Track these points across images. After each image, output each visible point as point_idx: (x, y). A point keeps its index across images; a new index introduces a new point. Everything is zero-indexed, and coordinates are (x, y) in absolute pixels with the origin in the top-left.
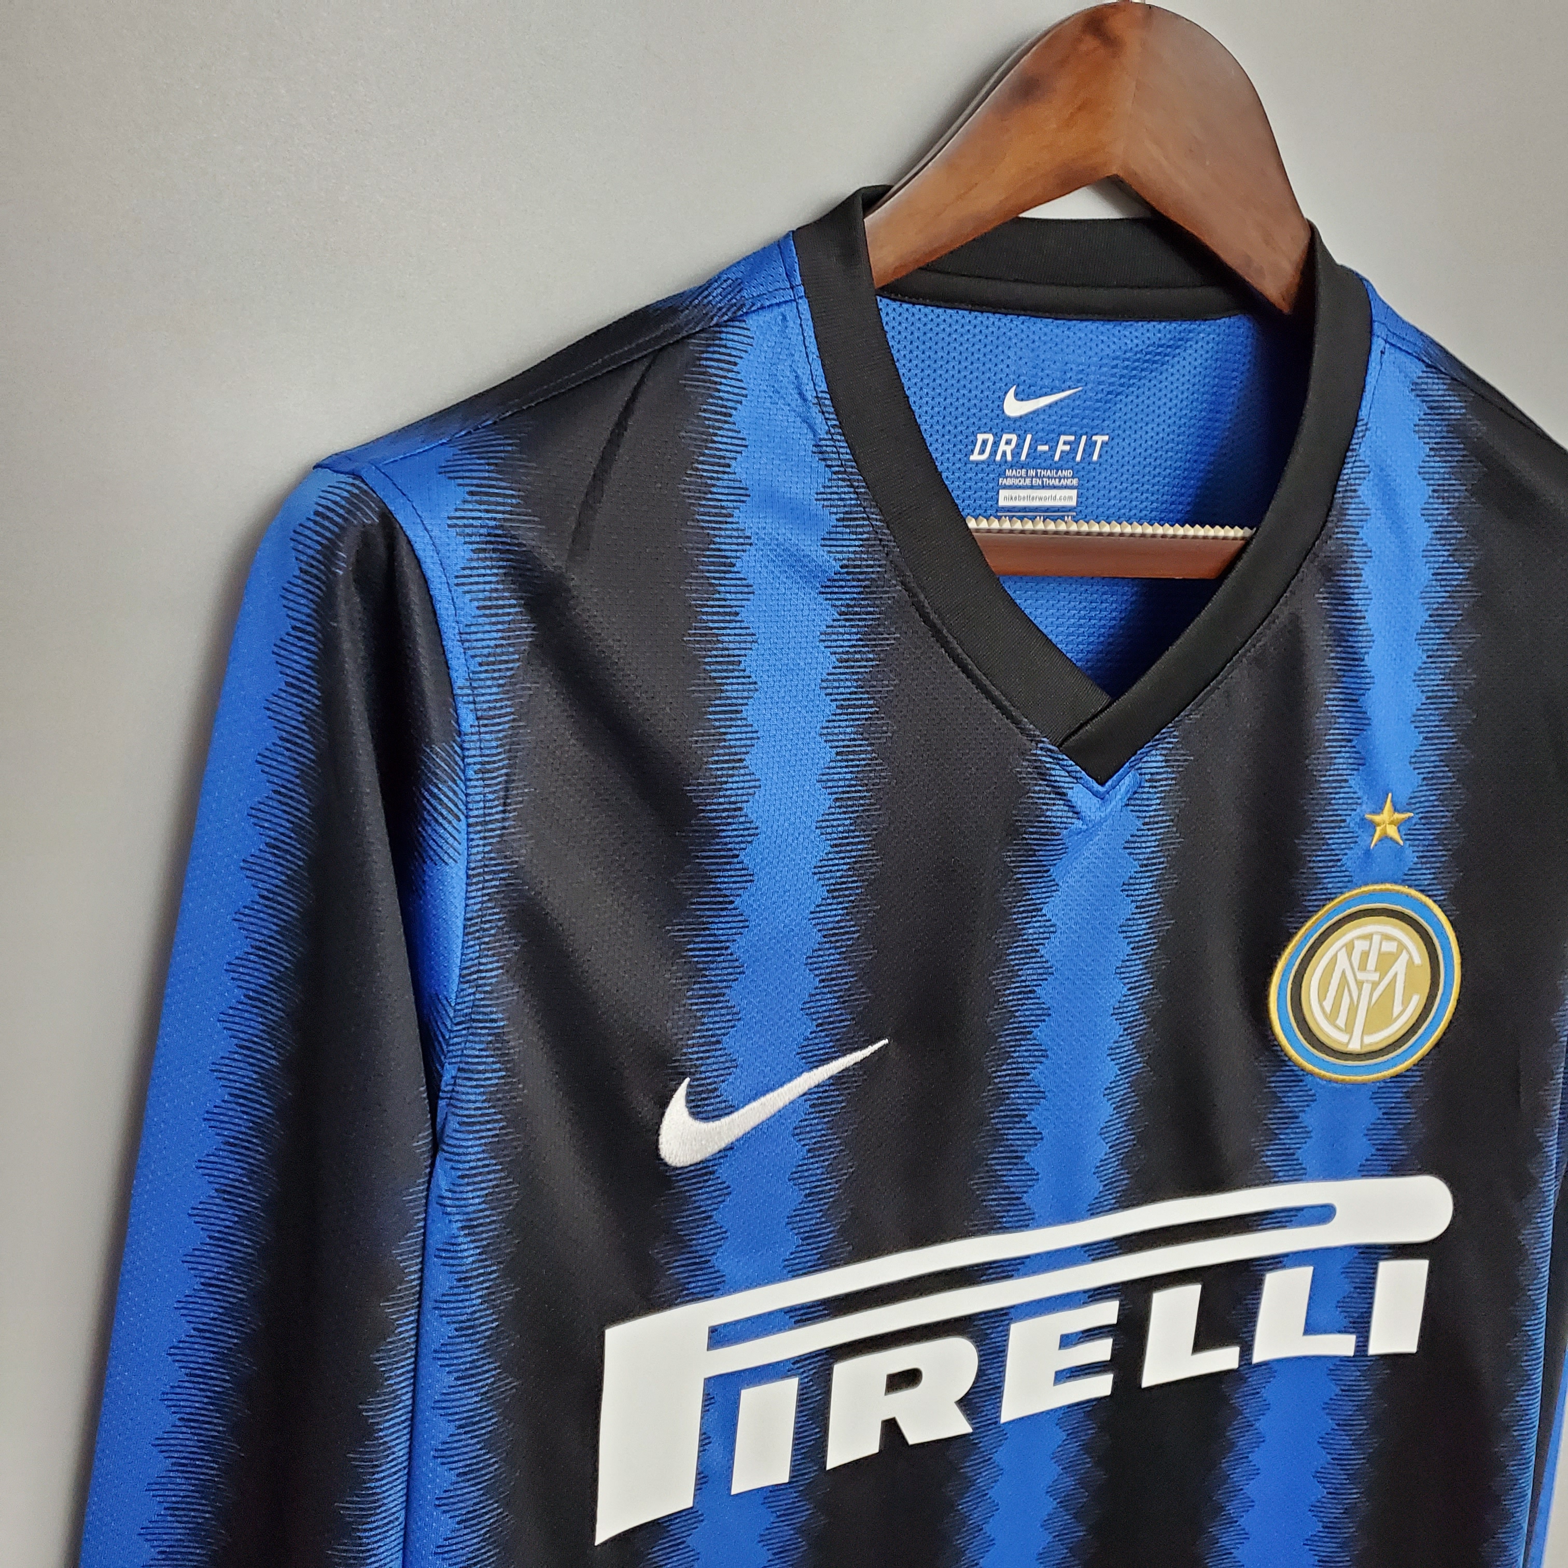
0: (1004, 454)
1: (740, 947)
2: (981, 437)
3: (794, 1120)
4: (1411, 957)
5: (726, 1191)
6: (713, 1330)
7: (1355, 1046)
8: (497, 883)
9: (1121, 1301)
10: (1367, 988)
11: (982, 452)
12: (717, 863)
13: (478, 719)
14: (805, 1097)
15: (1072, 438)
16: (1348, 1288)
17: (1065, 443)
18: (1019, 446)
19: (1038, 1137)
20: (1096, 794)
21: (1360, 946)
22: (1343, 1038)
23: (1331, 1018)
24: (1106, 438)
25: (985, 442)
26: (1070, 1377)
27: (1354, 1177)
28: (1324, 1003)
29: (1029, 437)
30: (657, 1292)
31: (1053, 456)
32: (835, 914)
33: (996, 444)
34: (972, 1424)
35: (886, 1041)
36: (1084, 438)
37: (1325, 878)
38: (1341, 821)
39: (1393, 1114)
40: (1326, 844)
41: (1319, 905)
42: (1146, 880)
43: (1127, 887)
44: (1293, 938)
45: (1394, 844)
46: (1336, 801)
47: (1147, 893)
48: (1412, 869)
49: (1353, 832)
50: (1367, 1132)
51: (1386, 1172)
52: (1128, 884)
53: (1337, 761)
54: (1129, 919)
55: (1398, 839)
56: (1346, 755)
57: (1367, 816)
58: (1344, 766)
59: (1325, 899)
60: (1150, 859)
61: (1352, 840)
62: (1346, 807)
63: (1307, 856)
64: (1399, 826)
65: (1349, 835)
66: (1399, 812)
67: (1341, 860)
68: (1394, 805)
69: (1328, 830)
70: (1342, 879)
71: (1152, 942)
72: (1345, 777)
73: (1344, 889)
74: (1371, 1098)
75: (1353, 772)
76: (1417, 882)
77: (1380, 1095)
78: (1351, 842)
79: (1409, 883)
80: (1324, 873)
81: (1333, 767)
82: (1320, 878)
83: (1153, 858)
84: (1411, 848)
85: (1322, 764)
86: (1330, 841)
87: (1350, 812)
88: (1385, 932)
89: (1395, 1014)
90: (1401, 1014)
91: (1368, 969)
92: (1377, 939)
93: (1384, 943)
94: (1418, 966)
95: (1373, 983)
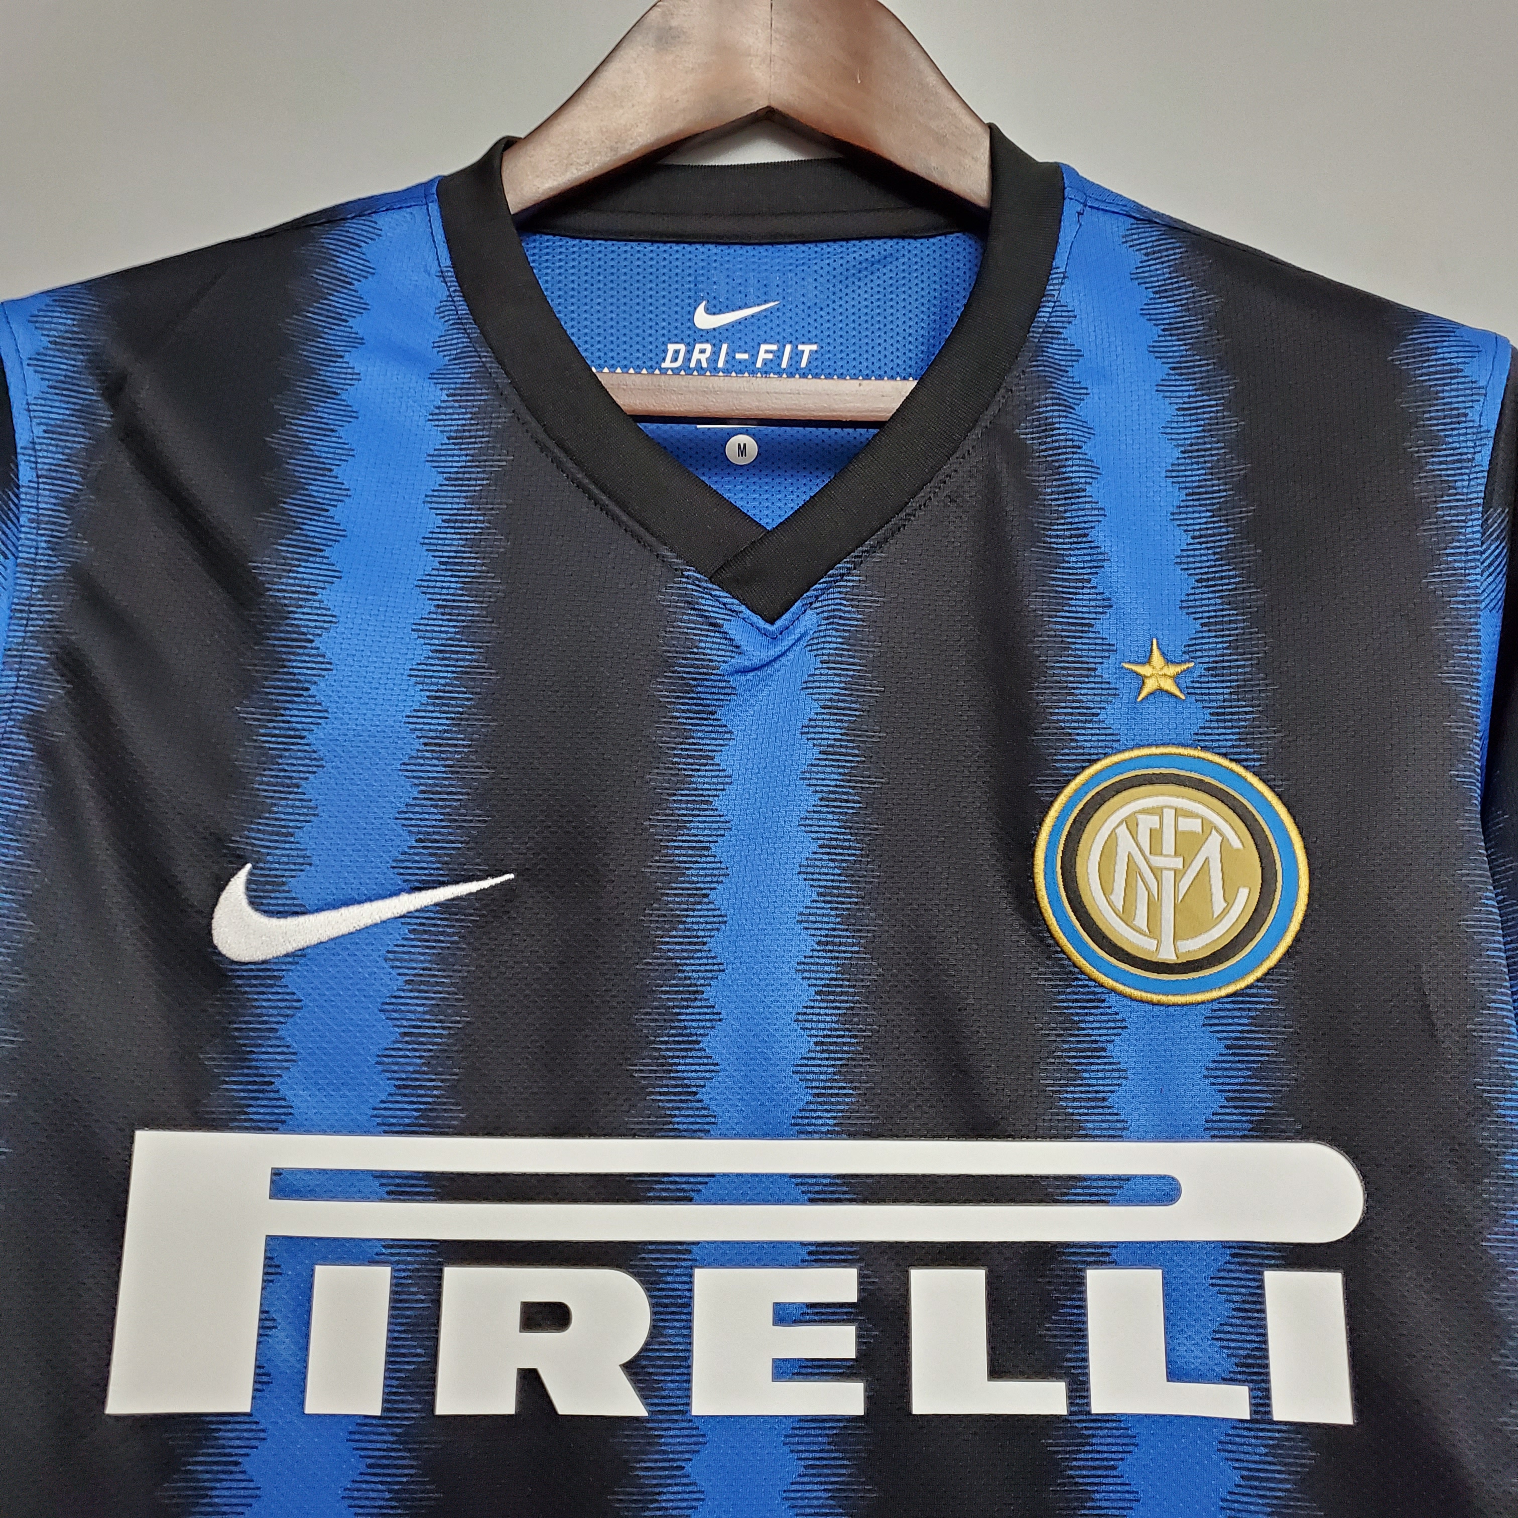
0: (699, 361)
1: (317, 737)
2: (671, 348)
3: (390, 942)
4: (1224, 839)
5: (294, 1004)
6: (277, 1173)
7: (1168, 955)
8: (41, 623)
9: (860, 1269)
10: (1169, 876)
11: (675, 359)
12: (288, 646)
13: (38, 477)
14: (403, 920)
15: (774, 347)
16: (1225, 1310)
17: (767, 352)
18: (716, 353)
19: (716, 1017)
20: (765, 634)
21: (1148, 822)
22: (1151, 945)
23: (1126, 915)
24: (814, 347)
25: (677, 352)
26: (798, 1374)
27: (1199, 1138)
28: (1112, 897)
29: (725, 347)
30: (205, 1105)
31: (754, 363)
32: (439, 722)
33: (689, 352)
34: (646, 1405)
35: (512, 876)
36: (788, 348)
37: (1078, 734)
38: (1089, 669)
39: (1241, 1047)
40: (1072, 694)
41: (1076, 768)
42: (832, 724)
43: (806, 730)
44: (1049, 808)
45: (1173, 700)
46: (1077, 646)
47: (835, 740)
48: (1204, 728)
49: (1109, 683)
50: (1206, 1073)
51: (1246, 1133)
52: (807, 727)
53: (1073, 602)
54: (812, 765)
55: (1177, 693)
56: (1085, 597)
57: (1127, 666)
58: (1085, 609)
59: (1084, 761)
60: (834, 701)
61: (1110, 692)
62: (1093, 654)
63: (1047, 707)
64: (1176, 678)
65: (1104, 686)
66: (1173, 662)
67: (1098, 715)
68: (1163, 654)
69: (1072, 679)
70: (1103, 737)
71: (851, 798)
72: (1087, 621)
73: (1109, 751)
74: (1204, 1025)
75: (1099, 616)
76: (1215, 744)
77: (1216, 1021)
78: (1109, 695)
79: (1202, 744)
80: (1075, 728)
81: (1066, 608)
82: (1070, 734)
83: (839, 701)
84: (1199, 704)
85: (1049, 604)
86: (1077, 692)
87: (1100, 660)
88: (1180, 806)
89: (1218, 910)
90: (1225, 912)
91: (1164, 852)
92: (1169, 815)
93: (1181, 820)
94: (1238, 850)
95: (1176, 871)
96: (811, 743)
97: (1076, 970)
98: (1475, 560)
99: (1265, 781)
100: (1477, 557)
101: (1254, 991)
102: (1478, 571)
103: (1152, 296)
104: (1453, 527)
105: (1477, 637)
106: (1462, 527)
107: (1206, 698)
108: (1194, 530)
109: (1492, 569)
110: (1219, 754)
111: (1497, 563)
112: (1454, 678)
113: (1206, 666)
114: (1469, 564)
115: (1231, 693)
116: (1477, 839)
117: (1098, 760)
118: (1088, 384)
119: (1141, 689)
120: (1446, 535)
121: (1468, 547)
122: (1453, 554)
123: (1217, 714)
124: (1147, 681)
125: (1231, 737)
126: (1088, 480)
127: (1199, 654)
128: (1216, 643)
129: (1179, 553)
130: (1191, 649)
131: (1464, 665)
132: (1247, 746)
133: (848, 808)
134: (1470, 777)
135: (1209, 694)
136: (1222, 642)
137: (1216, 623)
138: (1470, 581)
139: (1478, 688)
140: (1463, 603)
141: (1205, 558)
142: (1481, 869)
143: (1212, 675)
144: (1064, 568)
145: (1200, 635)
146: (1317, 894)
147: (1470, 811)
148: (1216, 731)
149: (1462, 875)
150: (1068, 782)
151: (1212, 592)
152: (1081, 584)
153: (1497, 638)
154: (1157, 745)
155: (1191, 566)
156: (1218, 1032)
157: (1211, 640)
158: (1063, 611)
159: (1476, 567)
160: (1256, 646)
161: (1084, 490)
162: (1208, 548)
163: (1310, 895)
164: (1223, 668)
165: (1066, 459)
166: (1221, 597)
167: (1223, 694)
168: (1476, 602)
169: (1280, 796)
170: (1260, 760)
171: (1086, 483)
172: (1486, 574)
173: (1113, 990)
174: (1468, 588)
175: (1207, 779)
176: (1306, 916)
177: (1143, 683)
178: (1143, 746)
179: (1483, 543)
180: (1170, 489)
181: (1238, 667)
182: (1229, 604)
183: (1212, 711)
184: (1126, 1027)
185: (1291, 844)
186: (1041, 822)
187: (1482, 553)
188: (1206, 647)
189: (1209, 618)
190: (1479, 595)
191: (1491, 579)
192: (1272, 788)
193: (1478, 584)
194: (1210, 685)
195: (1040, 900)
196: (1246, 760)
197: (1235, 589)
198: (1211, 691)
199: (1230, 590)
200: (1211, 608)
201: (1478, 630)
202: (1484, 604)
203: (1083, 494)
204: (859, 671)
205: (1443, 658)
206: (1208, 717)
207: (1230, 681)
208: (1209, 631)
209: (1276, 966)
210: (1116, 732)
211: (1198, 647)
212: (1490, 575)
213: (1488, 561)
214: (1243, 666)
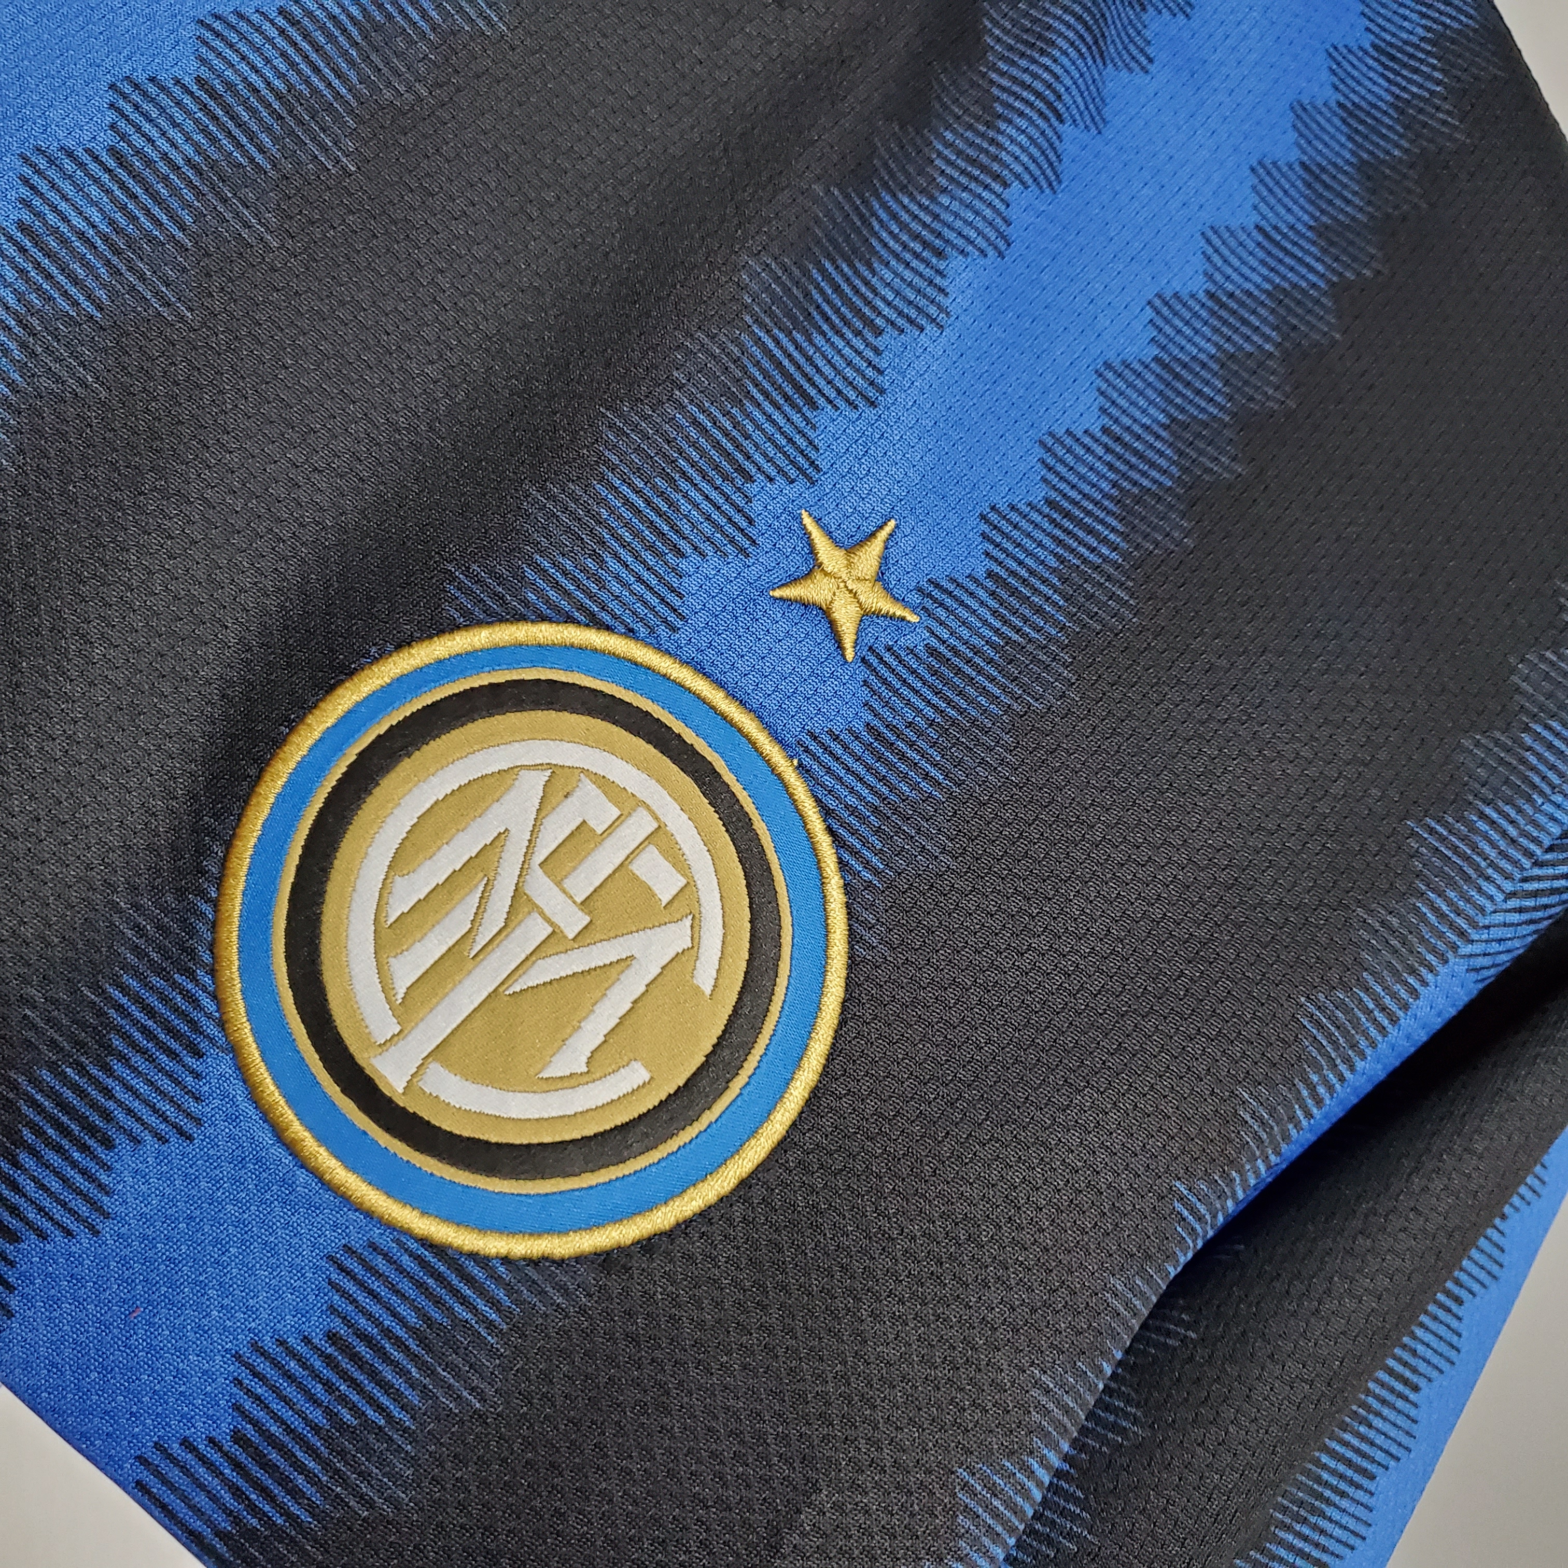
4: (694, 949)
10: (537, 931)
21: (590, 807)
28: (400, 883)
37: (616, 556)
38: (740, 470)
39: (355, 1358)
40: (671, 481)
41: (558, 610)
42: (189, 125)
43: (128, 89)
44: (441, 632)
45: (830, 645)
46: (757, 414)
47: (165, 156)
48: (836, 738)
49: (751, 522)
50: (245, 1351)
51: (207, 1532)
52: (136, 86)
53: (819, 340)
54: (70, 154)
55: (848, 642)
56: (847, 351)
57: (807, 521)
58: (827, 370)
59: (581, 608)
60: (236, 94)
61: (739, 537)
62: (771, 451)
63: (607, 462)
64: (868, 617)
65: (738, 518)
66: (887, 589)
67: (681, 554)
68: (884, 559)
69: (695, 455)
70: (654, 601)
71: (90, 282)
72: (813, 392)
73: (643, 631)
74: (330, 1258)
75: (839, 402)
76: (828, 780)
77: (358, 1269)
78: (732, 541)
79: (807, 761)
80: (618, 539)
81: (799, 337)
82: (602, 543)
83: (245, 103)
84: (865, 693)
85: (775, 299)
86: (683, 485)
87: (773, 472)
88: (671, 828)
89: (555, 1070)
90: (571, 1081)
91: (567, 884)
92: (641, 825)
93: (652, 854)
94: (697, 990)
95: (555, 934)
96: (110, 116)
97: (206, 958)
98: (1515, 863)
99: (851, 914)
100: (1526, 863)
101: (479, 1274)
102: (1508, 886)
103: (1367, 46)
104: (1526, 779)
105: (1414, 993)
106: (1542, 793)
107: (886, 694)
108: (1116, 421)
109: (1530, 903)
110: (818, 801)
111: (1545, 900)
112: (1320, 1026)
113: (934, 642)
114: (1503, 864)
115: (931, 723)
116: (1115, 1336)
117: (609, 629)
118: (1162, 57)
119: (794, 580)
120: (1507, 782)
121: (1526, 835)
122: (1492, 823)
123: (879, 736)
124: (818, 576)
125: (865, 792)
126: (1026, 177)
127: (941, 613)
128: (985, 622)
129: (1060, 432)
130: (936, 593)
131: (1356, 1024)
132: (878, 831)
133: (65, 294)
134: (1200, 1219)
135: (896, 692)
136: (996, 631)
137: (1014, 592)
138: (1479, 890)
139: (1342, 1079)
140: (1442, 916)
141: (1093, 478)
142: (1078, 1397)
143: (930, 668)
144: (856, 272)
145: (972, 587)
146: (758, 1193)
147: (1149, 1280)
148: (850, 761)
149: (1037, 1384)
150: (519, 618)
151: (1055, 538)
152: (859, 325)
153: (1437, 1023)
154: (731, 695)
155: (1060, 468)
156: (344, 1294)
157: (982, 611)
158: (789, 334)
159: (1508, 877)
160: (1047, 685)
161: (1006, 185)
162: (1111, 467)
163: (744, 1184)
164: (959, 672)
165: (1021, 114)
166: (1061, 559)
167: (919, 712)
168: (1462, 934)
169: (853, 963)
170: (876, 872)
171: (1018, 176)
172: (1513, 903)
173: (234, 1050)
174: (1468, 900)
175: (760, 826)
176: (704, 1215)
177: (809, 574)
178: (706, 675)
179: (1551, 849)
180: (1138, 326)
181: (984, 691)
182: (1064, 581)
183: (876, 723)
184: (190, 1138)
185: (797, 1064)
186: (403, 643)
187: (1538, 864)
188: (964, 614)
189: (1013, 573)
190: (1474, 925)
191: (1515, 918)
192: (853, 937)
193: (1489, 907)
194: (911, 679)
195: (267, 777)
196: (855, 853)
197: (1097, 568)
198: (905, 691)
199: (1085, 561)
200: (1029, 561)
201: (1424, 983)
202: (1467, 949)
203: (997, 187)
204: (338, 95)
205: (1334, 976)
206: (859, 726)
207: (949, 702)
208: (993, 594)
209: (560, 1263)
210: (684, 610)
211: (949, 601)
212: (1520, 910)
213: (1535, 886)
214: (994, 699)
